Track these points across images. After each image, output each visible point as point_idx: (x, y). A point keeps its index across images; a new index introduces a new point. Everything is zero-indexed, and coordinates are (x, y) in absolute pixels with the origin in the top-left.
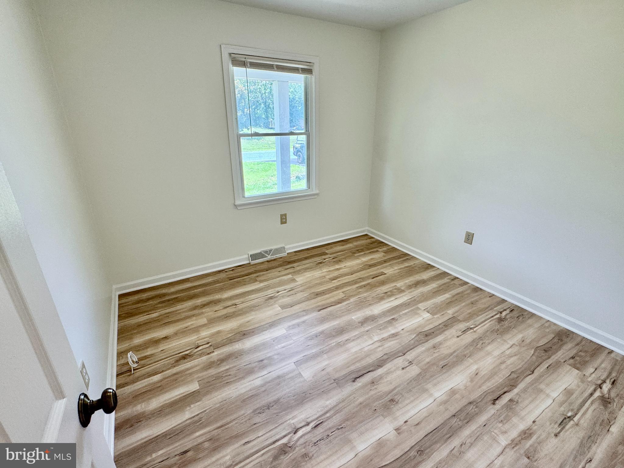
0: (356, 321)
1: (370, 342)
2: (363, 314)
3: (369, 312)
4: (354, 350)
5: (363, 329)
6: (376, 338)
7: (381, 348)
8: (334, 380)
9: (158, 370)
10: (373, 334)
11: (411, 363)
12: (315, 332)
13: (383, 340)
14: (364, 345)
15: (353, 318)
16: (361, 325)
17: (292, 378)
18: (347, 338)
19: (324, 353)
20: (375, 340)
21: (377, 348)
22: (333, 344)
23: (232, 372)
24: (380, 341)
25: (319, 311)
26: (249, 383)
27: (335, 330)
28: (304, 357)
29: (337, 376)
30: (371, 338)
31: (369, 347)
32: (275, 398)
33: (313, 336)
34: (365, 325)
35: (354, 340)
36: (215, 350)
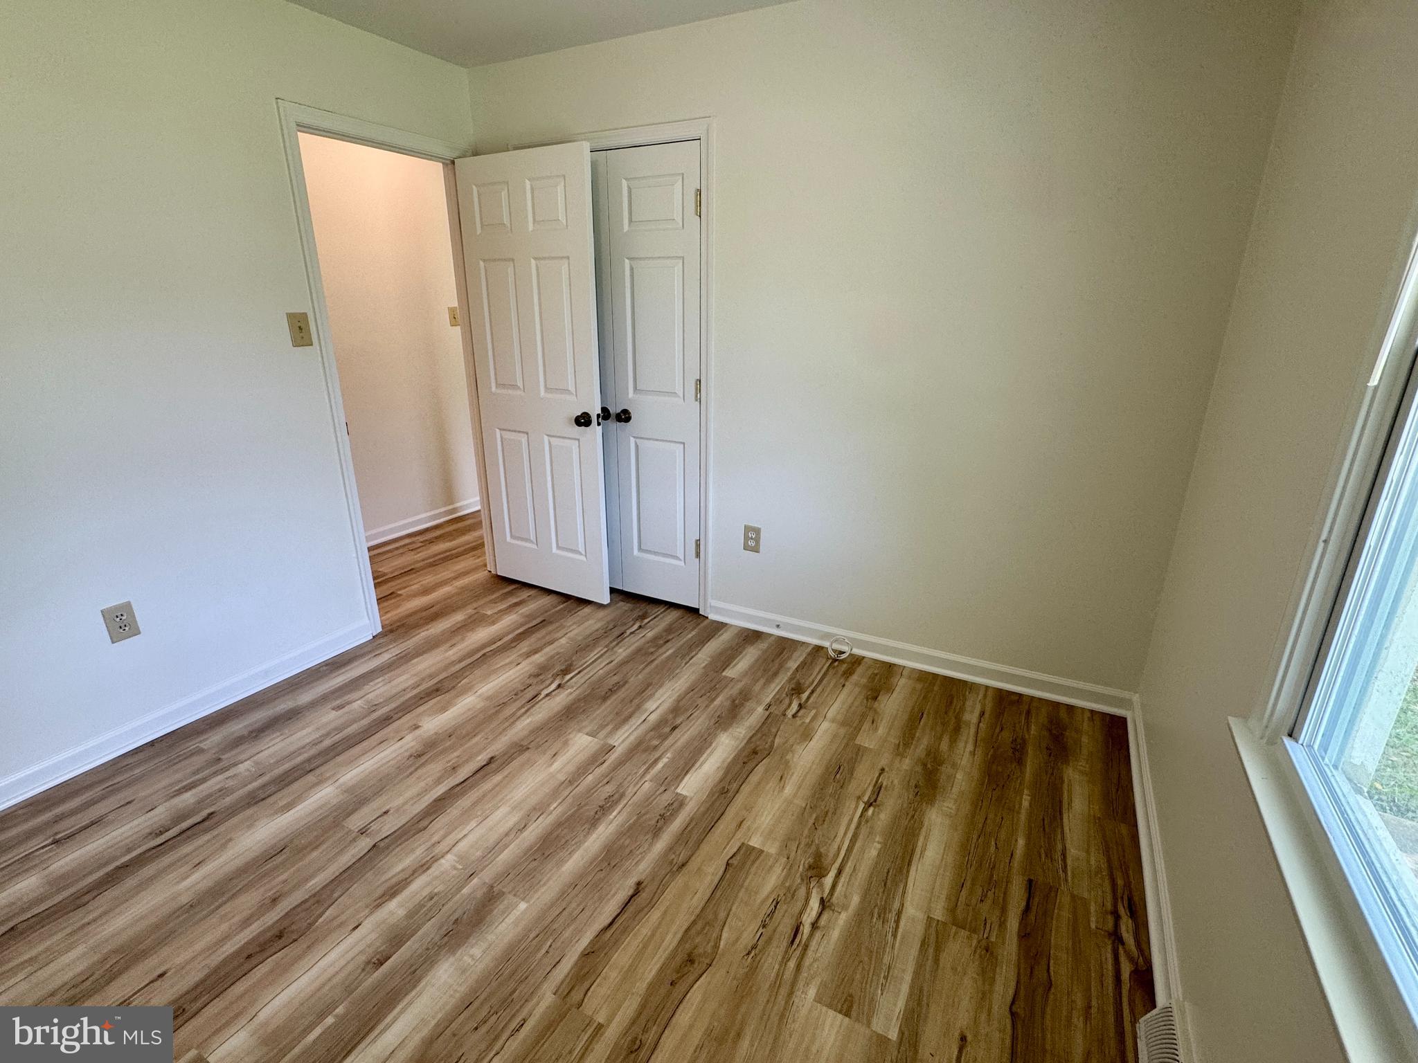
0: (511, 896)
1: (462, 846)
2: (491, 937)
3: (472, 956)
4: (503, 810)
5: (487, 875)
6: (447, 862)
7: (436, 838)
8: (528, 748)
9: (804, 670)
10: (455, 872)
11: (362, 832)
12: (611, 817)
13: (424, 867)
14: (480, 831)
15: (523, 906)
16: (492, 887)
17: (602, 727)
18: (526, 833)
19: (567, 782)
20: (449, 856)
21: (445, 837)
22: (555, 805)
23: (702, 702)
24: (435, 859)
25: (639, 884)
26: (662, 699)
27: (564, 841)
28: (602, 760)
29: (527, 755)
30: (461, 858)
31: (465, 832)
32: (609, 702)
33: (611, 806)
34: (479, 894)
35: (507, 834)
36: (767, 713)
